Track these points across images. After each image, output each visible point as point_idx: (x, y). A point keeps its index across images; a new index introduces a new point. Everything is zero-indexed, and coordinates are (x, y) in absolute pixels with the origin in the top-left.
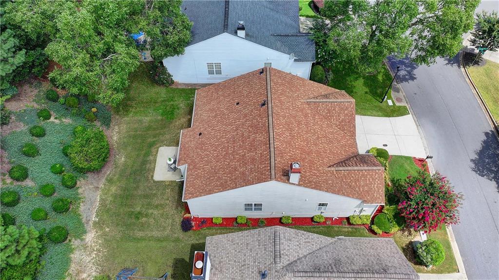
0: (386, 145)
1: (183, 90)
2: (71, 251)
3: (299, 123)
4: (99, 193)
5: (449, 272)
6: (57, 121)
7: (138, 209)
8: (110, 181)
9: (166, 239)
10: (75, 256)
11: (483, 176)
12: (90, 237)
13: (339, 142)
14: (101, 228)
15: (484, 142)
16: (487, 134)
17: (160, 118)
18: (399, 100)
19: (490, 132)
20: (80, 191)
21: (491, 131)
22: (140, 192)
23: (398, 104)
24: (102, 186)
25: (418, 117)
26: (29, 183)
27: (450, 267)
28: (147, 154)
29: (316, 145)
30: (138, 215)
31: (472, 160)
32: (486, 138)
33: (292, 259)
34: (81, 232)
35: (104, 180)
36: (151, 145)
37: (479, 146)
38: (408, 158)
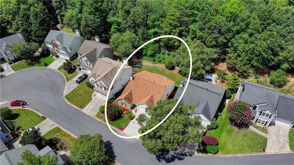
2: (150, 62)
4: (161, 67)
8: (163, 69)
10: (149, 62)
11: (106, 142)
12: (152, 65)
15: (114, 153)
16: (115, 157)
19: (115, 158)
20: (162, 64)
21: (115, 159)
26: (167, 56)
31: (112, 143)
32: (114, 155)
34: (153, 64)
35: (164, 68)
36: (169, 77)
37: (114, 149)
38: (126, 126)
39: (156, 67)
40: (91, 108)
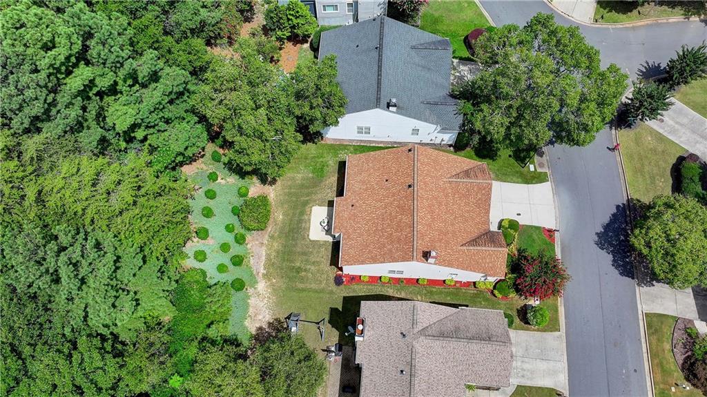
0: (519, 214)
1: (332, 145)
2: (248, 297)
3: (440, 203)
4: (264, 248)
5: (551, 331)
6: (223, 181)
7: (298, 264)
8: (272, 237)
9: (322, 291)
10: (252, 301)
11: (603, 249)
12: (262, 286)
13: (474, 219)
14: (269, 280)
15: (614, 215)
16: (618, 207)
17: (310, 175)
18: (541, 165)
19: (622, 206)
20: (249, 246)
21: (624, 204)
22: (299, 250)
23: (539, 170)
24: (266, 242)
25: (557, 185)
26: (210, 241)
27: (553, 326)
28: (302, 213)
29: (453, 225)
30: (299, 270)
31: (597, 234)
32: (615, 211)
33: (425, 325)
34: (254, 283)
35: (267, 237)
36: (305, 204)
37: (606, 220)
38: (538, 228)
39: (269, 264)
40: (543, 366)
